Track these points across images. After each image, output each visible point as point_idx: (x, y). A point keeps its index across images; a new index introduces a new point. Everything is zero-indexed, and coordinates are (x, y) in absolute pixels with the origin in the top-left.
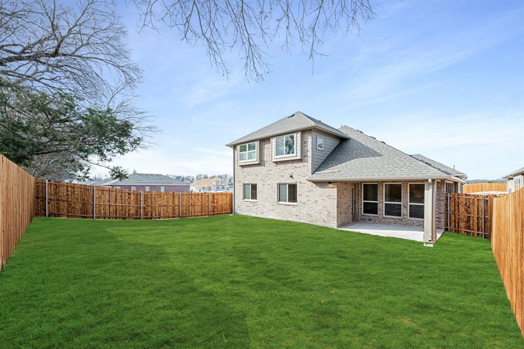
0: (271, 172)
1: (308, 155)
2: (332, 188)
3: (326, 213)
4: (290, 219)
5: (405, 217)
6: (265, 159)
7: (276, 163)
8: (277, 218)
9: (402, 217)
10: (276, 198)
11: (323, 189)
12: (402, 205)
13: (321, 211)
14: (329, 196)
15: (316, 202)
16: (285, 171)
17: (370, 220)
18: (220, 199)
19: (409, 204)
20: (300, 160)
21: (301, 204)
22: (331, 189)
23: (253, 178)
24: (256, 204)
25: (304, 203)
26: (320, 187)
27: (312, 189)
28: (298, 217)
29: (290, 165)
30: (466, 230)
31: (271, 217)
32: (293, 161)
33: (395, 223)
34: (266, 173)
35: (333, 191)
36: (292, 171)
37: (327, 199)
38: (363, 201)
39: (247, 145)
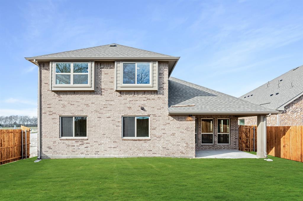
0: (112, 103)
1: (165, 88)
2: (190, 120)
3: (185, 145)
4: (141, 155)
5: (215, 143)
6: (103, 86)
7: (121, 92)
8: (122, 156)
9: (213, 144)
10: (120, 133)
11: (181, 122)
12: (213, 135)
13: (179, 144)
14: (187, 129)
15: (173, 134)
16: (133, 102)
18: (6, 139)
19: (218, 133)
20: (155, 92)
21: (155, 138)
22: (190, 122)
23: (80, 108)
24: (86, 141)
25: (159, 137)
26: (178, 120)
27: (168, 122)
28: (151, 152)
29: (140, 96)
30: (246, 149)
31: (112, 156)
32: (144, 92)
33: (210, 148)
34: (104, 103)
35: (191, 124)
36: (143, 102)
37: (185, 131)
39: (72, 65)
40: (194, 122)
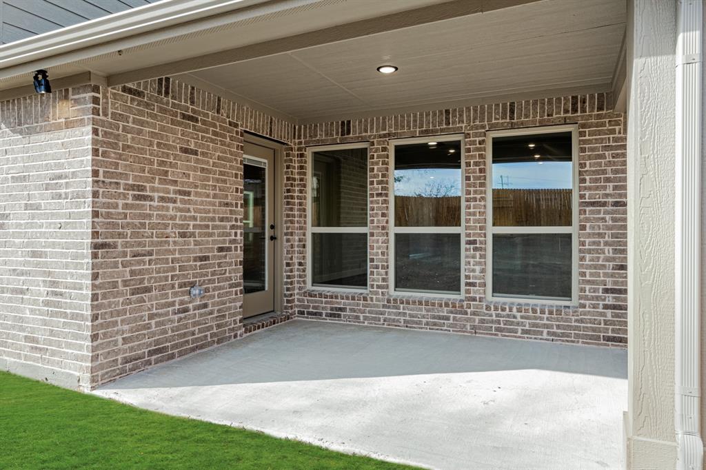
5: (476, 292)
9: (463, 295)
12: (463, 239)
14: (54, 184)
17: (335, 314)
19: (492, 230)
33: (436, 323)
38: (311, 230)
40: (85, 135)
